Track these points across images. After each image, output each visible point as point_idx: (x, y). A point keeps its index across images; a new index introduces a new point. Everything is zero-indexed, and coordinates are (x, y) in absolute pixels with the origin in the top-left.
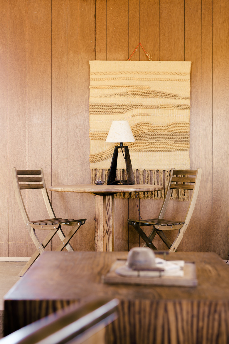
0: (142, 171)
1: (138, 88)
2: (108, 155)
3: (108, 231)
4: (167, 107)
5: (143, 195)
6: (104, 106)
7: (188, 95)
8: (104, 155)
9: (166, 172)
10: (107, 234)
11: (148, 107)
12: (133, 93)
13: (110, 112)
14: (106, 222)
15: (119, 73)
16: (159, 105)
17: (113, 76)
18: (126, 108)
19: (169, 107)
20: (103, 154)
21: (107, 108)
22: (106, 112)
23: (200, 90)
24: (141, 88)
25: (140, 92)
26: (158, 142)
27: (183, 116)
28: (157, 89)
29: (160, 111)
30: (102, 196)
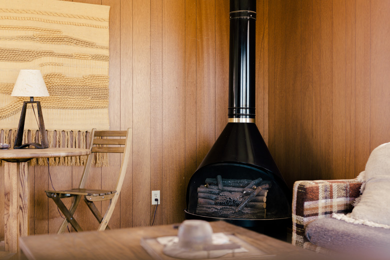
0: (53, 132)
1: (48, 32)
2: (8, 113)
3: (22, 206)
4: (83, 56)
5: (54, 161)
6: (3, 51)
7: (106, 44)
8: (4, 112)
9: (81, 133)
10: (21, 211)
11: (60, 56)
12: (42, 37)
13: (11, 59)
14: (20, 196)
15: (23, 12)
16: (73, 54)
17: (15, 15)
18: (33, 55)
19: (86, 57)
20: (2, 110)
21: (8, 53)
22: (6, 59)
23: (119, 40)
24: (51, 32)
25: (51, 37)
26: (72, 97)
27: (101, 68)
28: (71, 35)
29: (75, 61)
30: (16, 163)
